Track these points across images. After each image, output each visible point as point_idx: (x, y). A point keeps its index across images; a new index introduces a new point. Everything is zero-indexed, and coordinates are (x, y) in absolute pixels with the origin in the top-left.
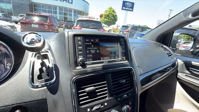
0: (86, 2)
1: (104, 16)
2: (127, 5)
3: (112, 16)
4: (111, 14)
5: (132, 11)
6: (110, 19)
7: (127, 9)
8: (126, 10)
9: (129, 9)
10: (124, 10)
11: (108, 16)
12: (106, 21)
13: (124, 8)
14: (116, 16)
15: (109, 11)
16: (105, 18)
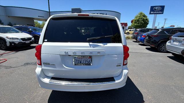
0: (119, 13)
1: (134, 21)
2: (155, 9)
3: (142, 21)
4: (141, 19)
5: (163, 13)
6: (140, 23)
7: (155, 12)
8: (155, 14)
9: (158, 12)
10: (153, 14)
11: (138, 21)
12: (136, 25)
13: (152, 12)
14: (147, 19)
15: (139, 17)
16: (135, 23)
